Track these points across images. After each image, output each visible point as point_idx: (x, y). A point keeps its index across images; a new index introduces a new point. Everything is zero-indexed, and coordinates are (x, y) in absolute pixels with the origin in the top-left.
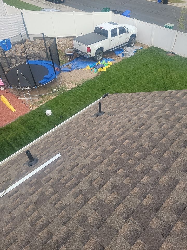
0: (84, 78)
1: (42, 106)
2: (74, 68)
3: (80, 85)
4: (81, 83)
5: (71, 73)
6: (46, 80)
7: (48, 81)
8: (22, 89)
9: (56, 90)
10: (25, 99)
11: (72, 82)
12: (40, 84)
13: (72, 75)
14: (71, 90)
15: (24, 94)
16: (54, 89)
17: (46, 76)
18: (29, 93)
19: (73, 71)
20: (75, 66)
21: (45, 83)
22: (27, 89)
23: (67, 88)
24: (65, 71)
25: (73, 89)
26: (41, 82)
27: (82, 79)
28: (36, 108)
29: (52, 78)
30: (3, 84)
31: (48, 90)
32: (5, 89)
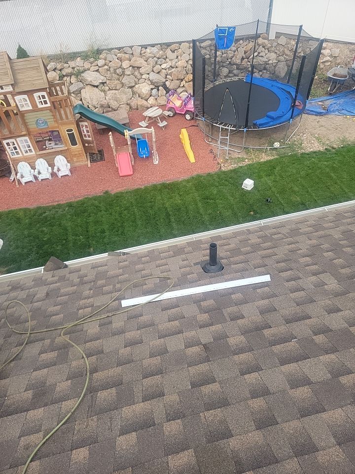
0: (347, 135)
1: (241, 167)
2: (333, 111)
3: (333, 148)
4: (335, 146)
5: (323, 120)
6: (270, 120)
7: (271, 123)
8: (221, 126)
9: (278, 146)
10: (217, 147)
11: (318, 139)
12: (255, 125)
13: (323, 123)
14: (308, 154)
15: (220, 137)
16: (276, 143)
17: (271, 114)
18: (228, 138)
19: (330, 116)
20: (337, 108)
21: (266, 126)
22: (229, 128)
23: (302, 149)
24: (311, 113)
25: (315, 152)
26: (259, 122)
27: (341, 139)
28: (230, 168)
29: (283, 119)
30: (193, 110)
31: (263, 140)
32: (192, 119)
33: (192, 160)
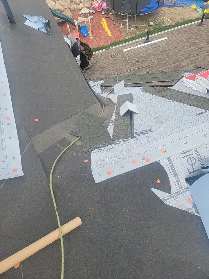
0: (185, 16)
1: (135, 36)
2: (177, 5)
3: (179, 23)
4: (180, 22)
5: (172, 9)
6: (147, 9)
7: (148, 11)
8: (123, 14)
9: (152, 24)
10: (122, 27)
11: (171, 19)
12: (141, 13)
13: (173, 11)
14: (167, 27)
15: (123, 21)
16: (151, 23)
17: (148, 6)
18: (127, 21)
19: (176, 8)
20: (179, 2)
21: (146, 12)
22: (128, 15)
23: (164, 24)
25: (170, 26)
26: (142, 10)
27: (182, 18)
29: (154, 9)
31: (144, 22)
32: (106, 13)
33: (110, 35)
